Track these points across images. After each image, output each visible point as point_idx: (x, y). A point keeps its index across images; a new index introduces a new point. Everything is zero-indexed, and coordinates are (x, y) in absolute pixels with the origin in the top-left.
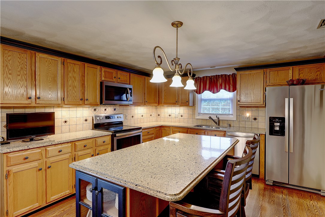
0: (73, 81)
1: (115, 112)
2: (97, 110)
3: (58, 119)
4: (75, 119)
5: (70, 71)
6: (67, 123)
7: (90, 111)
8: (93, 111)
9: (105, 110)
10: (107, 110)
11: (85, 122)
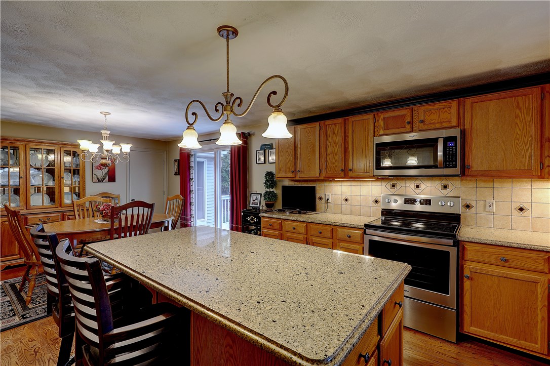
0: (333, 147)
1: (445, 192)
2: (398, 186)
3: (337, 196)
4: (359, 198)
5: (329, 135)
6: (349, 202)
7: (384, 187)
8: (389, 188)
9: (418, 186)
10: (423, 186)
11: (374, 204)
